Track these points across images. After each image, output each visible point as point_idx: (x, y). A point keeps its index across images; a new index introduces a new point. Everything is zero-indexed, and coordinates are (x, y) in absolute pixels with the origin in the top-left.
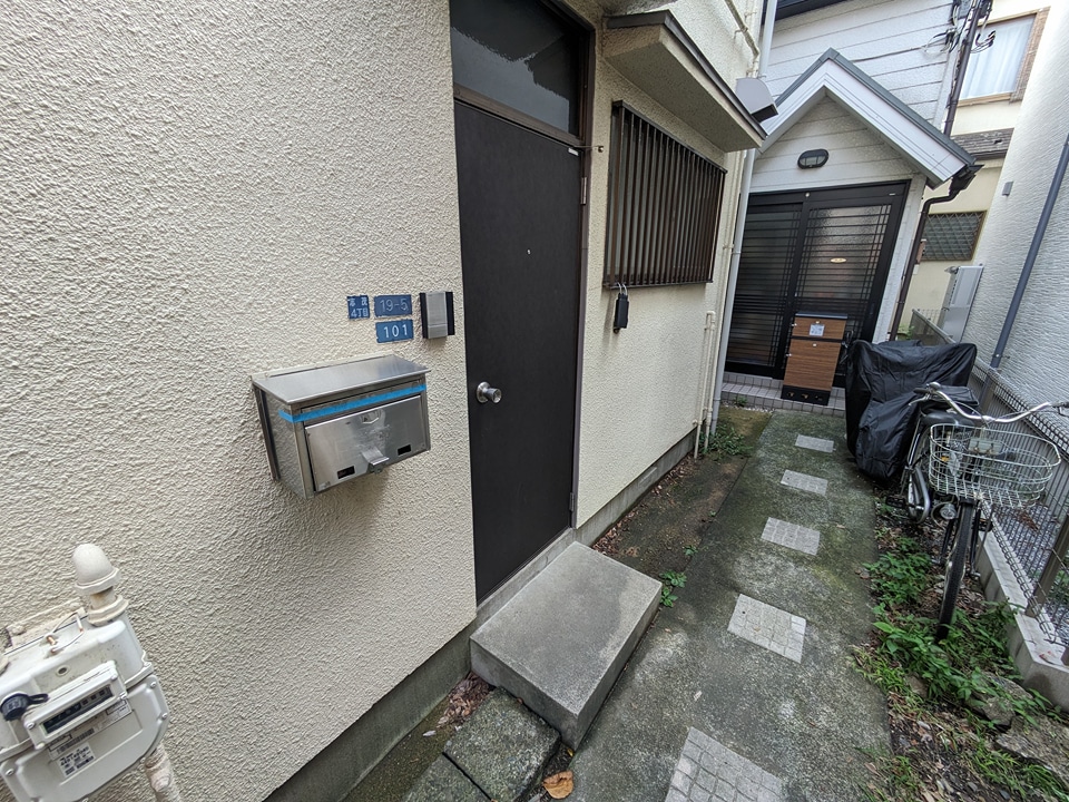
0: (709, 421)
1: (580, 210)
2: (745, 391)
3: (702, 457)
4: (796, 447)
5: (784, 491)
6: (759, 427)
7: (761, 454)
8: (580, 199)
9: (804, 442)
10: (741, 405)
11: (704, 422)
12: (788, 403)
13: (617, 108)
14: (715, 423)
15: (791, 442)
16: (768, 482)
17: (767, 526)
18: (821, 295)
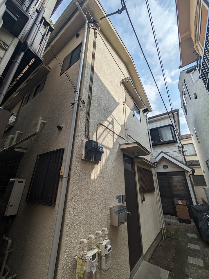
0: (164, 228)
1: (135, 181)
2: (169, 220)
3: (165, 239)
4: (188, 237)
5: (189, 249)
6: (177, 231)
7: (180, 239)
8: (135, 179)
9: (190, 235)
10: (170, 225)
11: (163, 228)
12: (181, 224)
13: (137, 166)
14: (165, 229)
15: (187, 235)
16: (185, 246)
17: (189, 259)
18: (178, 194)
